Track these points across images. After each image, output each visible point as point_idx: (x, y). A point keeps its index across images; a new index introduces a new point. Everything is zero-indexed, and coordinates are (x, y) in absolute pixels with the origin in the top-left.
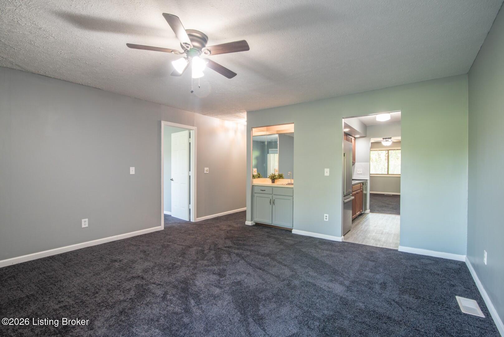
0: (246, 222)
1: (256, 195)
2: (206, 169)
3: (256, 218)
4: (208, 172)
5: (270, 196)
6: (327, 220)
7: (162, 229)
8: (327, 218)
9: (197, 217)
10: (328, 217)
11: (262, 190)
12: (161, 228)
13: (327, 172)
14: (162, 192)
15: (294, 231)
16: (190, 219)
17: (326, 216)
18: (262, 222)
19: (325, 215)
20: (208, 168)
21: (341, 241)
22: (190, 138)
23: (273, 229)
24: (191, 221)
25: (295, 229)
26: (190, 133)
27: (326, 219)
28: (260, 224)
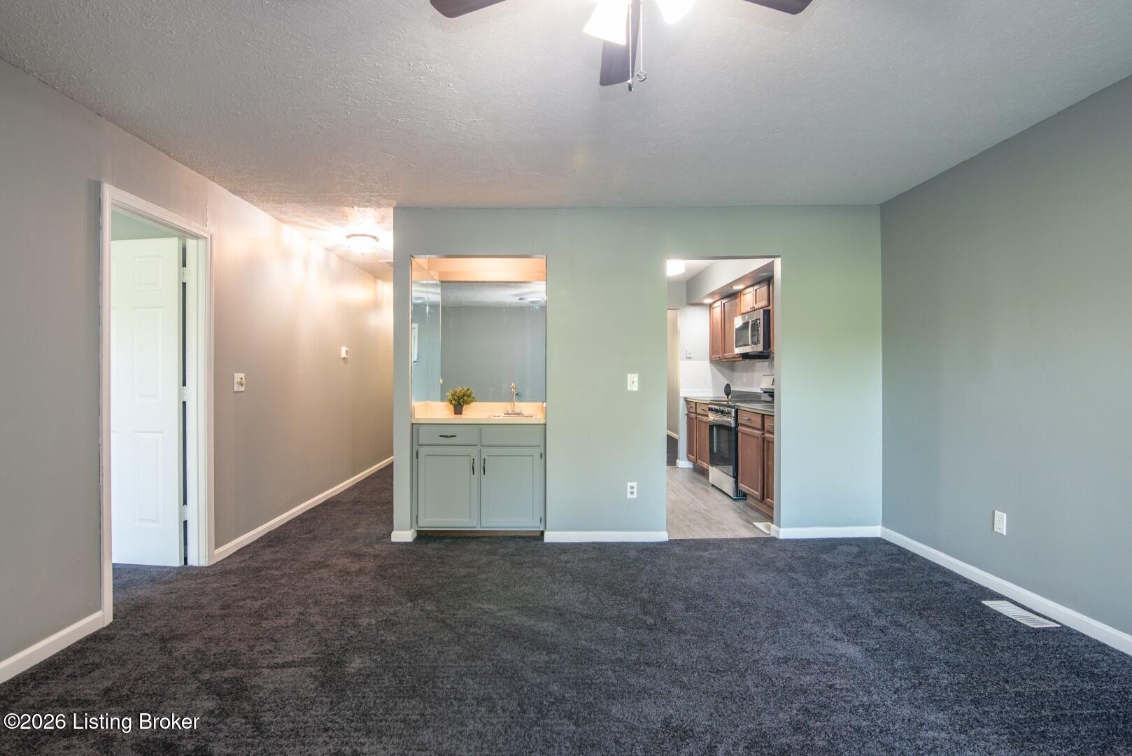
0: (394, 533)
1: (423, 451)
2: (239, 376)
3: (425, 517)
4: (242, 389)
5: (473, 452)
6: (635, 496)
7: (107, 623)
8: (635, 490)
9: (217, 546)
10: (635, 487)
11: (446, 437)
12: (103, 617)
13: (633, 382)
14: (104, 471)
15: (550, 537)
16: (186, 559)
17: (632, 488)
18: (448, 525)
19: (630, 484)
20: (242, 375)
21: (667, 540)
22: (184, 265)
23: (485, 539)
24: (193, 561)
25: (550, 530)
26: (184, 250)
27: (632, 493)
28: (435, 531)
